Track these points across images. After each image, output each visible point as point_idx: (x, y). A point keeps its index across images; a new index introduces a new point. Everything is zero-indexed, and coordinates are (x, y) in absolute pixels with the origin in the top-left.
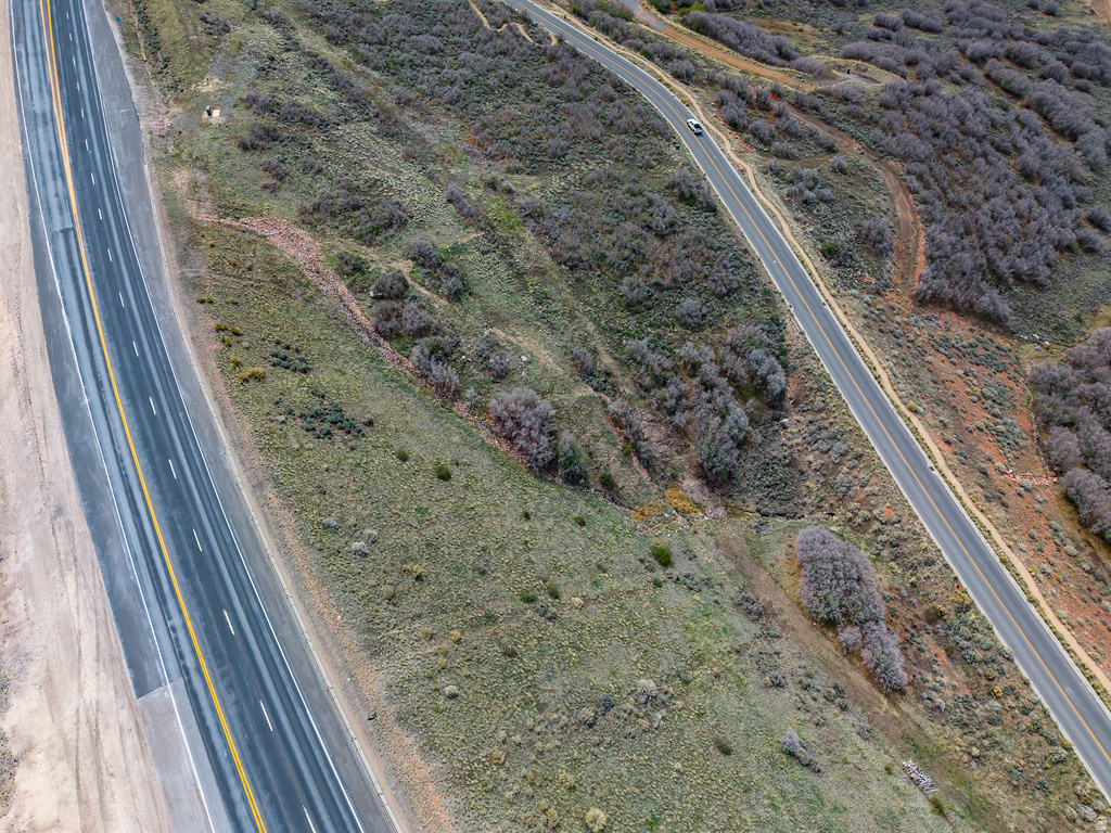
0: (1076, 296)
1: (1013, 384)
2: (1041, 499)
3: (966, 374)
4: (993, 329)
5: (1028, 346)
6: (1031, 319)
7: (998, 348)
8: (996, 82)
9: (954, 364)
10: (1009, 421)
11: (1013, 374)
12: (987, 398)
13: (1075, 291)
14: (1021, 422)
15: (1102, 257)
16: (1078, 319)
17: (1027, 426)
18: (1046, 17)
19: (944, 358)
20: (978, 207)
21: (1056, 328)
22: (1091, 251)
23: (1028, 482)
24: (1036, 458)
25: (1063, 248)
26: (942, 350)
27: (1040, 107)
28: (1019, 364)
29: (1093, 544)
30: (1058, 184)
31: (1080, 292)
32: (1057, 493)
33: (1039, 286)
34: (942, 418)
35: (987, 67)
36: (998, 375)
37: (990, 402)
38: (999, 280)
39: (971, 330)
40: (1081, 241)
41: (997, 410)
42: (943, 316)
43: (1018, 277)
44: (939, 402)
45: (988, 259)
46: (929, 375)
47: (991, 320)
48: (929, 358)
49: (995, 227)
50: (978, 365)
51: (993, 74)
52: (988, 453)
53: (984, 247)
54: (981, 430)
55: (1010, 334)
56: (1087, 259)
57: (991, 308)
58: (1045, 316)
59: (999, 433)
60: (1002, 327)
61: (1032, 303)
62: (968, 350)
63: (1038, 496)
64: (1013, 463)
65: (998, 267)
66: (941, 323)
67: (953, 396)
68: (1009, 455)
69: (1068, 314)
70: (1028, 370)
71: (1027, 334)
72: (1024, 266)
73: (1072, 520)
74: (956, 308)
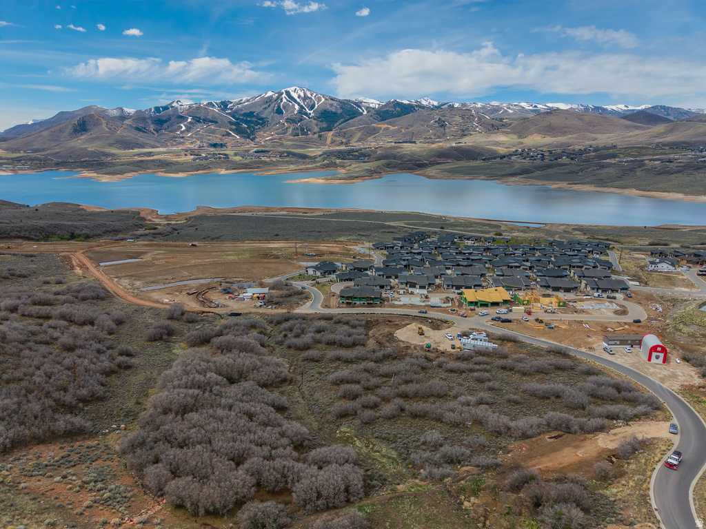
0: (131, 393)
1: (109, 463)
2: (159, 521)
3: (64, 477)
4: (79, 438)
5: (111, 435)
6: (106, 419)
7: (88, 447)
8: (30, 316)
9: (51, 476)
10: (113, 486)
11: (106, 457)
12: (88, 483)
13: (129, 391)
14: (123, 483)
15: (136, 368)
16: (138, 403)
17: (129, 481)
18: (58, 286)
19: (39, 477)
20: (33, 375)
21: (125, 415)
22: (128, 367)
23: (145, 517)
24: (145, 497)
25: (109, 373)
26: (34, 473)
27: (63, 317)
28: (109, 449)
29: (209, 522)
30: (91, 345)
31: (132, 390)
32: (169, 509)
33: (101, 399)
34: (47, 521)
35: (20, 311)
36: (94, 463)
37: (93, 484)
38: (71, 409)
39: (61, 448)
40: (119, 366)
41: (100, 485)
42: (31, 451)
43: (84, 400)
44: (41, 511)
45: (55, 401)
46: (27, 497)
47: (73, 434)
48: (23, 485)
49: (51, 380)
50: (74, 466)
51: (26, 313)
52: (102, 519)
53: (48, 395)
54: (91, 507)
55: (93, 434)
56: (127, 372)
57: (69, 426)
58: (115, 412)
59: (106, 500)
60: (86, 434)
61: (103, 410)
62: (61, 462)
63: (156, 521)
64: (127, 512)
65: (64, 401)
66: (30, 457)
67: (56, 498)
68: (120, 509)
69: (130, 404)
70: (117, 448)
71: (107, 428)
72: (84, 392)
73: (188, 518)
74: (40, 440)
